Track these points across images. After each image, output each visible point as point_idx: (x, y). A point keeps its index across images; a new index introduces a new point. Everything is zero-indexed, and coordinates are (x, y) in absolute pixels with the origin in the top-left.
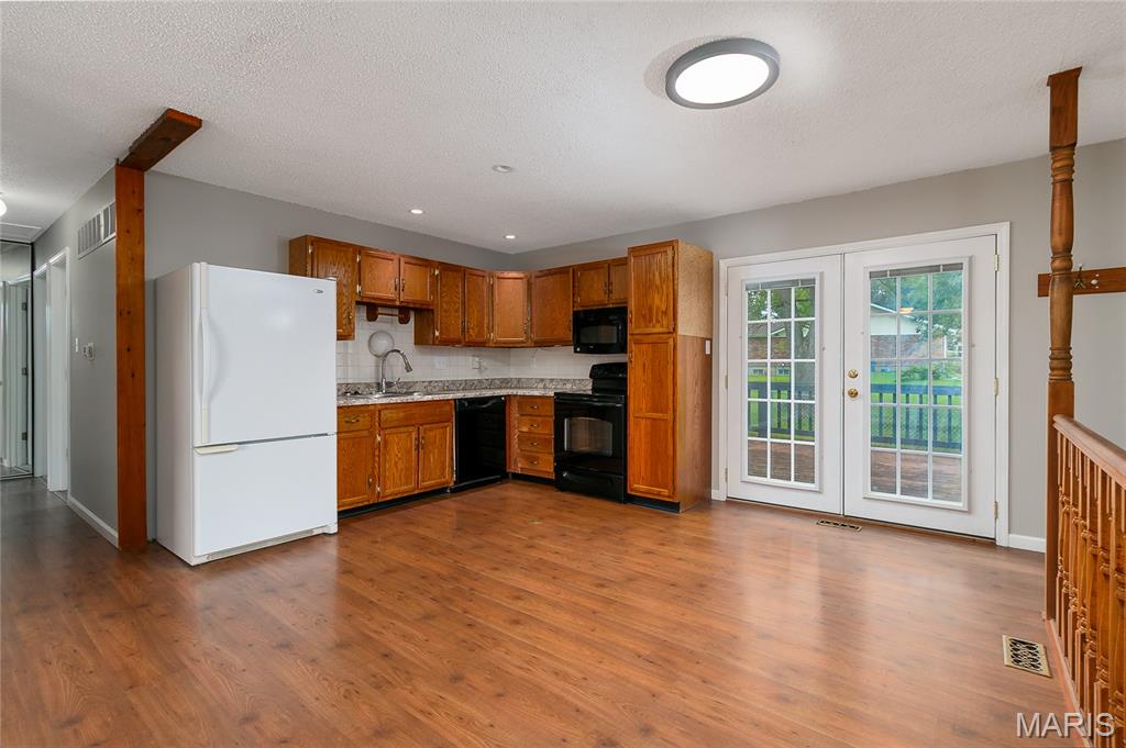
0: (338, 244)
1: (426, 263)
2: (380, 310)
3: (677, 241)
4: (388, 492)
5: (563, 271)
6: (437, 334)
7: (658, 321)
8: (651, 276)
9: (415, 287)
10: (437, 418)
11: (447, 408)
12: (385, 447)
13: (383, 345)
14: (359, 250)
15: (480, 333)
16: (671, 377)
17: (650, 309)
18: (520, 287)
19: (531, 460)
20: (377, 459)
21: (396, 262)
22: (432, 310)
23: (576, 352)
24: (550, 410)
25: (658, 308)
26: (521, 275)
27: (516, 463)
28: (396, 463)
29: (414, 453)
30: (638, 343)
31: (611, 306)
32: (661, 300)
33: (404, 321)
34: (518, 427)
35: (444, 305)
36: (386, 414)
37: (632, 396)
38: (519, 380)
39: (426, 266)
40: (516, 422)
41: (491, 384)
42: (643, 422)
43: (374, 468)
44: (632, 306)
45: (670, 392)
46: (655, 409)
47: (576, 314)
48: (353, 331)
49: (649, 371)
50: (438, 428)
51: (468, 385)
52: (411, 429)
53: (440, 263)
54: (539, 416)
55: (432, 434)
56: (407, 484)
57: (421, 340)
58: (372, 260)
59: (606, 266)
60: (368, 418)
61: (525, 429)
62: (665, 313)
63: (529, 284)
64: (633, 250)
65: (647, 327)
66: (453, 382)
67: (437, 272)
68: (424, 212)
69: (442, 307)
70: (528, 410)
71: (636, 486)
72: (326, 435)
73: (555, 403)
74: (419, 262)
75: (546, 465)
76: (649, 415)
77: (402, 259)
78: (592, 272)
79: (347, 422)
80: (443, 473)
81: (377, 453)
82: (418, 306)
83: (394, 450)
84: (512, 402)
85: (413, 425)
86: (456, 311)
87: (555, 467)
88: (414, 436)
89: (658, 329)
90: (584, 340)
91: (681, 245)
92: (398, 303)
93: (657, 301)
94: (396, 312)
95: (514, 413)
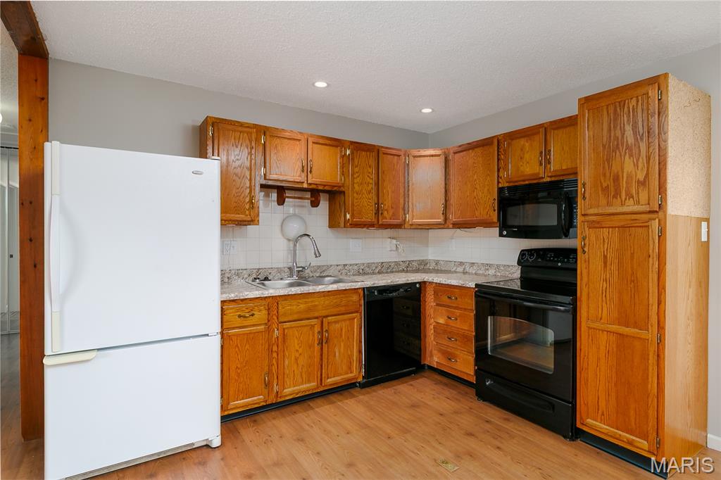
0: (241, 125)
1: (336, 143)
2: (288, 194)
3: (666, 75)
4: (287, 391)
5: (485, 143)
6: (348, 216)
7: (630, 196)
8: (619, 133)
9: (326, 169)
10: (343, 309)
11: (355, 298)
12: (284, 341)
13: (295, 228)
14: (263, 130)
15: (394, 216)
16: (653, 276)
17: (616, 179)
18: (438, 165)
19: (450, 357)
20: (275, 355)
21: (303, 143)
22: (344, 192)
23: (501, 235)
24: (471, 303)
25: (629, 176)
26: (438, 152)
27: (431, 356)
28: (296, 359)
29: (317, 348)
30: (594, 225)
31: (548, 179)
32: (636, 165)
33: (315, 204)
34: (434, 317)
35: (356, 186)
36: (285, 308)
37: (584, 298)
38: (437, 262)
39: (337, 146)
40: (432, 311)
41: (408, 268)
42: (603, 337)
43: (270, 365)
44: (586, 176)
45: (653, 300)
46: (624, 320)
47: (501, 190)
48: (258, 215)
49: (614, 267)
50: (344, 320)
51: (384, 268)
52: (314, 321)
53: (352, 143)
54: (456, 308)
55: (338, 326)
56: (309, 381)
57: (333, 224)
58: (278, 141)
59: (542, 130)
60: (265, 312)
61: (441, 321)
62: (643, 183)
63: (447, 161)
64: (587, 102)
65: (609, 204)
66: (369, 265)
67: (348, 152)
68: (328, 85)
69: (353, 188)
70: (445, 299)
71: (589, 421)
72: (207, 335)
73: (477, 296)
74: (328, 142)
75: (465, 365)
76: (615, 328)
77: (310, 140)
78: (522, 141)
79: (240, 316)
80: (350, 369)
81: (275, 348)
82: (326, 188)
83: (294, 344)
84: (428, 289)
85: (317, 318)
86: (370, 192)
87: (476, 371)
88: (317, 329)
89: (630, 207)
90: (514, 221)
91: (672, 82)
92: (305, 186)
93: (628, 166)
94: (308, 195)
95: (430, 301)
